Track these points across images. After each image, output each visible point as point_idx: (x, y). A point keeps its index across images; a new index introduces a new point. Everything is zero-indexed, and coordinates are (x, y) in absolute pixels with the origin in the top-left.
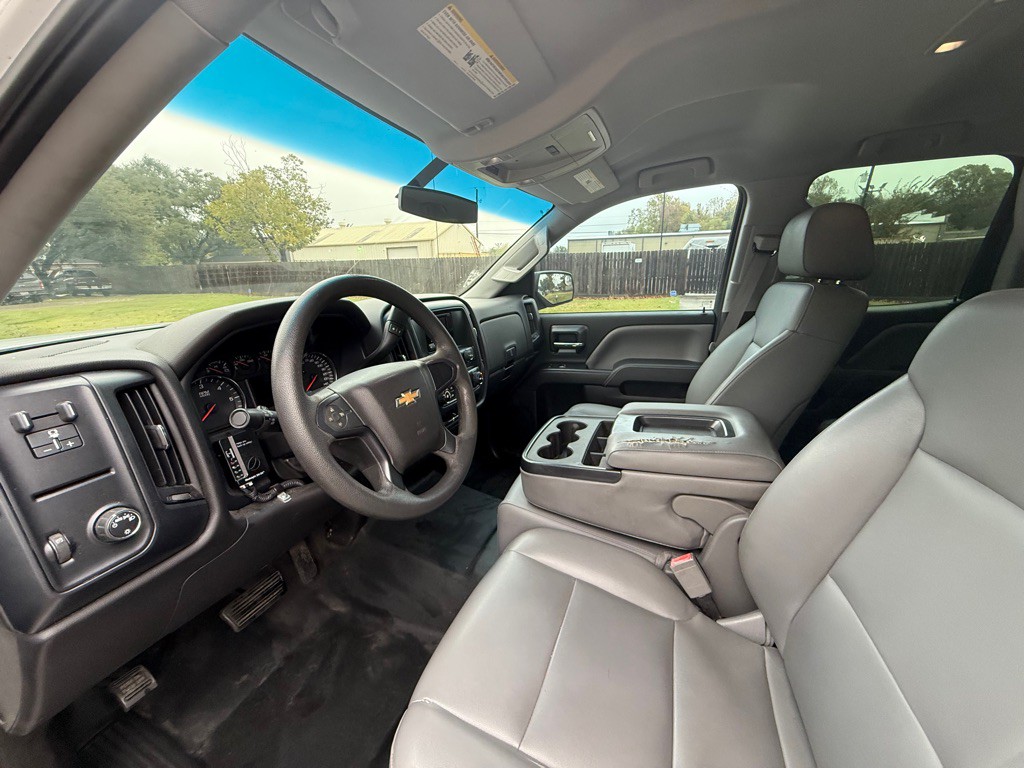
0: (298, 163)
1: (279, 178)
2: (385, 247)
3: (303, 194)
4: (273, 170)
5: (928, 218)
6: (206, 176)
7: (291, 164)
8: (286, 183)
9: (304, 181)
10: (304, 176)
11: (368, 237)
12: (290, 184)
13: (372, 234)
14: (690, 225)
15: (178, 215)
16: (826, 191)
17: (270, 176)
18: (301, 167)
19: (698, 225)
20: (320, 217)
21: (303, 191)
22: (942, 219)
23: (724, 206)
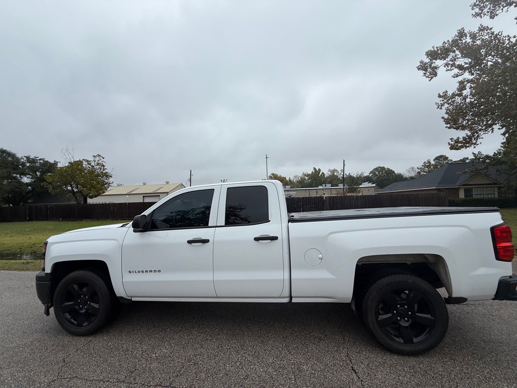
0: (101, 158)
1: (90, 164)
2: (142, 196)
3: (102, 172)
4: (87, 161)
5: (370, 185)
6: (40, 160)
7: (97, 158)
8: (94, 167)
9: (104, 166)
10: (104, 164)
11: (133, 191)
12: (95, 167)
13: (136, 190)
14: (286, 186)
15: (15, 178)
16: (335, 174)
17: (85, 163)
18: (103, 160)
19: (289, 187)
20: (106, 181)
21: (102, 170)
22: (374, 185)
23: (300, 179)
